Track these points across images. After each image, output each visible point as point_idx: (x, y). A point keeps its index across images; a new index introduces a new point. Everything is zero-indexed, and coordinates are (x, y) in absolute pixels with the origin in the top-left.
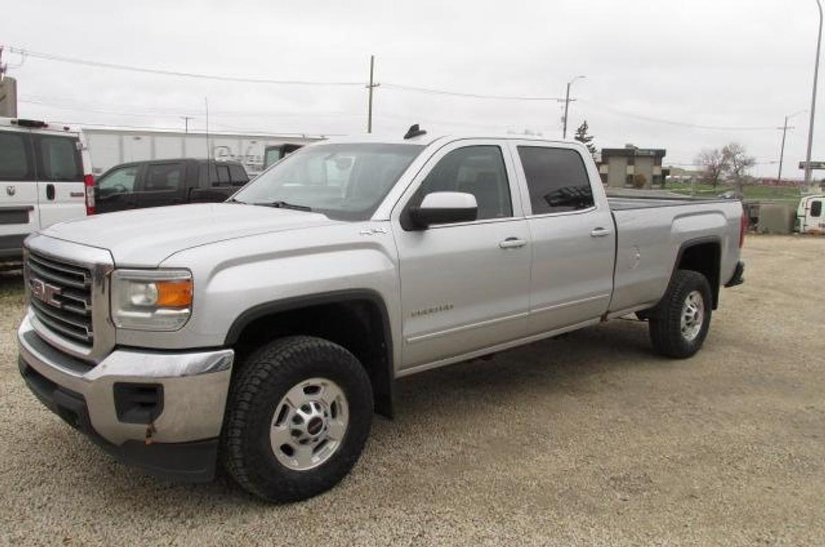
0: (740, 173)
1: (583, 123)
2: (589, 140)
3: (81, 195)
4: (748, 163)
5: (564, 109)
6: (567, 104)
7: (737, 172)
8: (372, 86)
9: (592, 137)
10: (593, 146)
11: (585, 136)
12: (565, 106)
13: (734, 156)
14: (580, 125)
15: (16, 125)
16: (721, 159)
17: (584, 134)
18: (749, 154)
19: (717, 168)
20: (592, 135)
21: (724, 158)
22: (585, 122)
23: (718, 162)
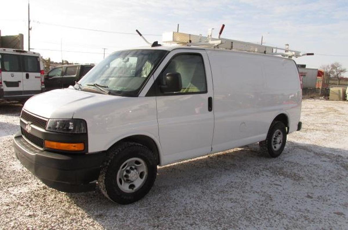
0: (339, 75)
3: (39, 77)
4: (343, 71)
7: (337, 75)
13: (336, 68)
15: (15, 52)
16: (330, 69)
18: (343, 68)
19: (328, 73)
21: (332, 69)
23: (329, 70)
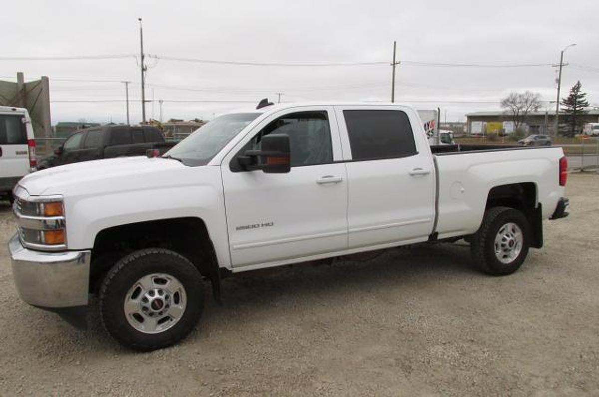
1: (577, 82)
2: (582, 97)
3: (25, 153)
5: (558, 72)
6: (561, 69)
8: (394, 64)
9: (585, 94)
10: (586, 101)
11: (579, 94)
12: (559, 69)
14: (575, 84)
17: (578, 91)
20: (585, 92)
22: (579, 82)
